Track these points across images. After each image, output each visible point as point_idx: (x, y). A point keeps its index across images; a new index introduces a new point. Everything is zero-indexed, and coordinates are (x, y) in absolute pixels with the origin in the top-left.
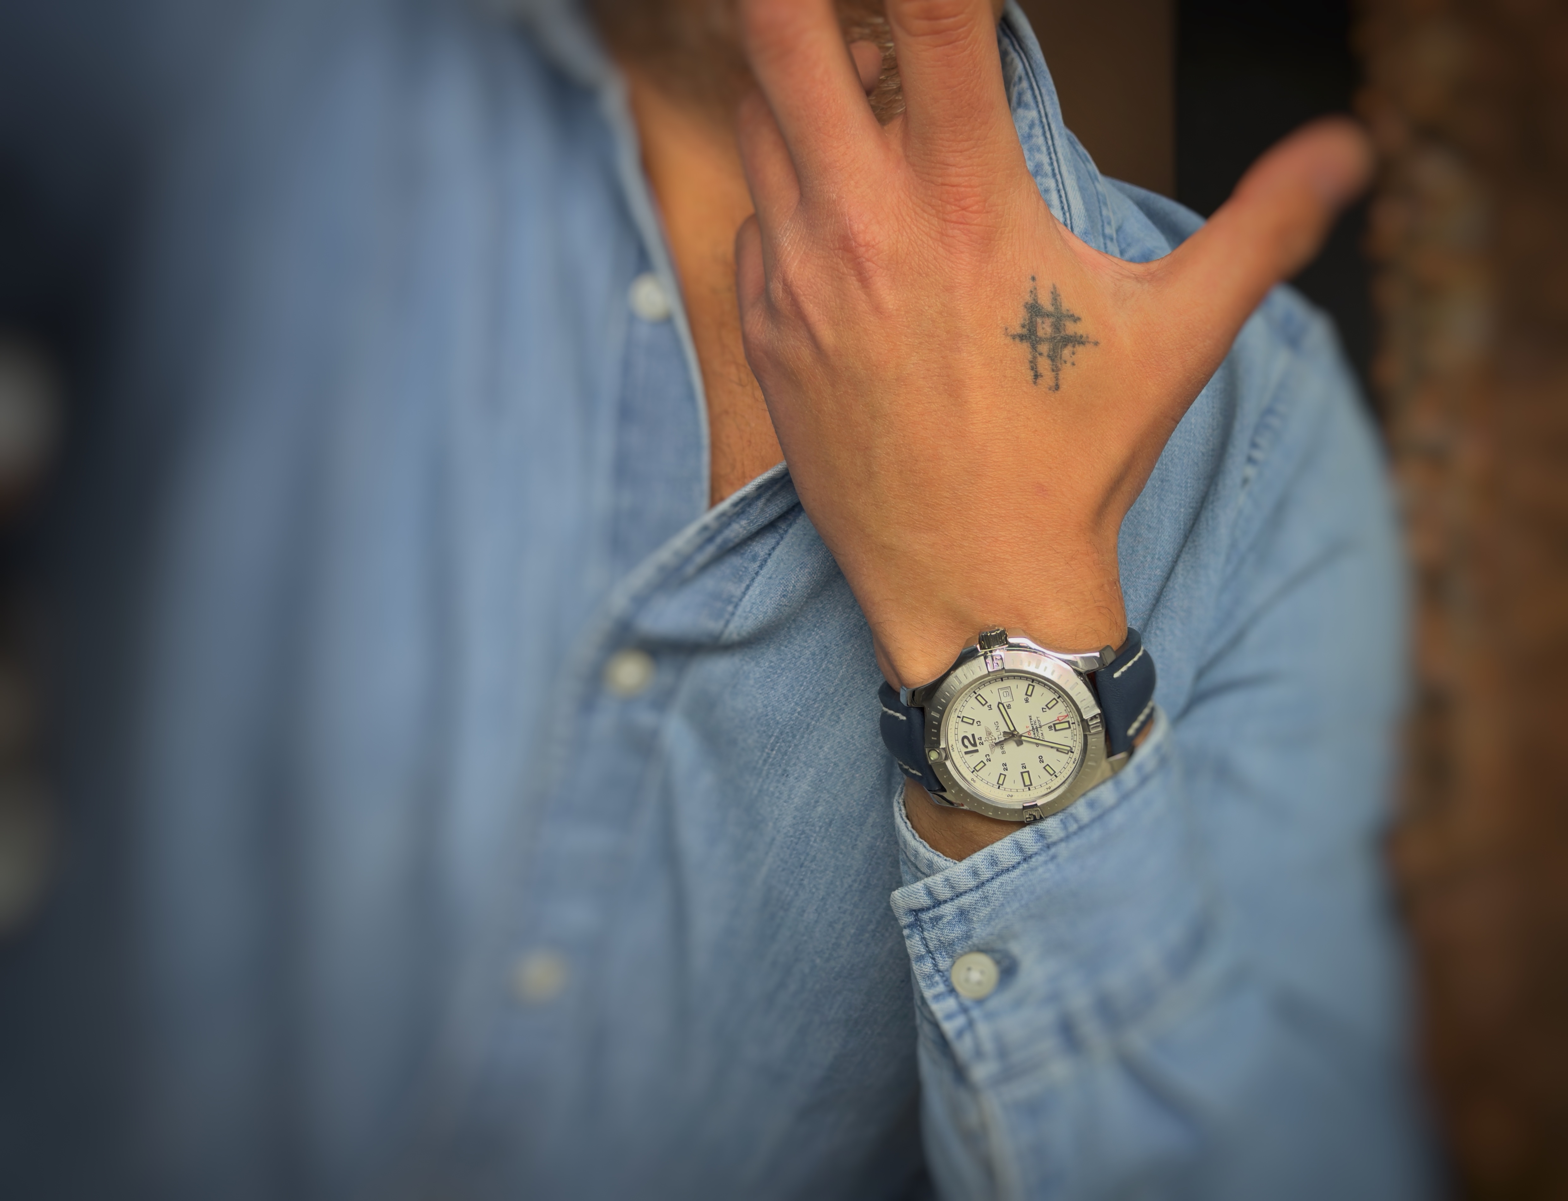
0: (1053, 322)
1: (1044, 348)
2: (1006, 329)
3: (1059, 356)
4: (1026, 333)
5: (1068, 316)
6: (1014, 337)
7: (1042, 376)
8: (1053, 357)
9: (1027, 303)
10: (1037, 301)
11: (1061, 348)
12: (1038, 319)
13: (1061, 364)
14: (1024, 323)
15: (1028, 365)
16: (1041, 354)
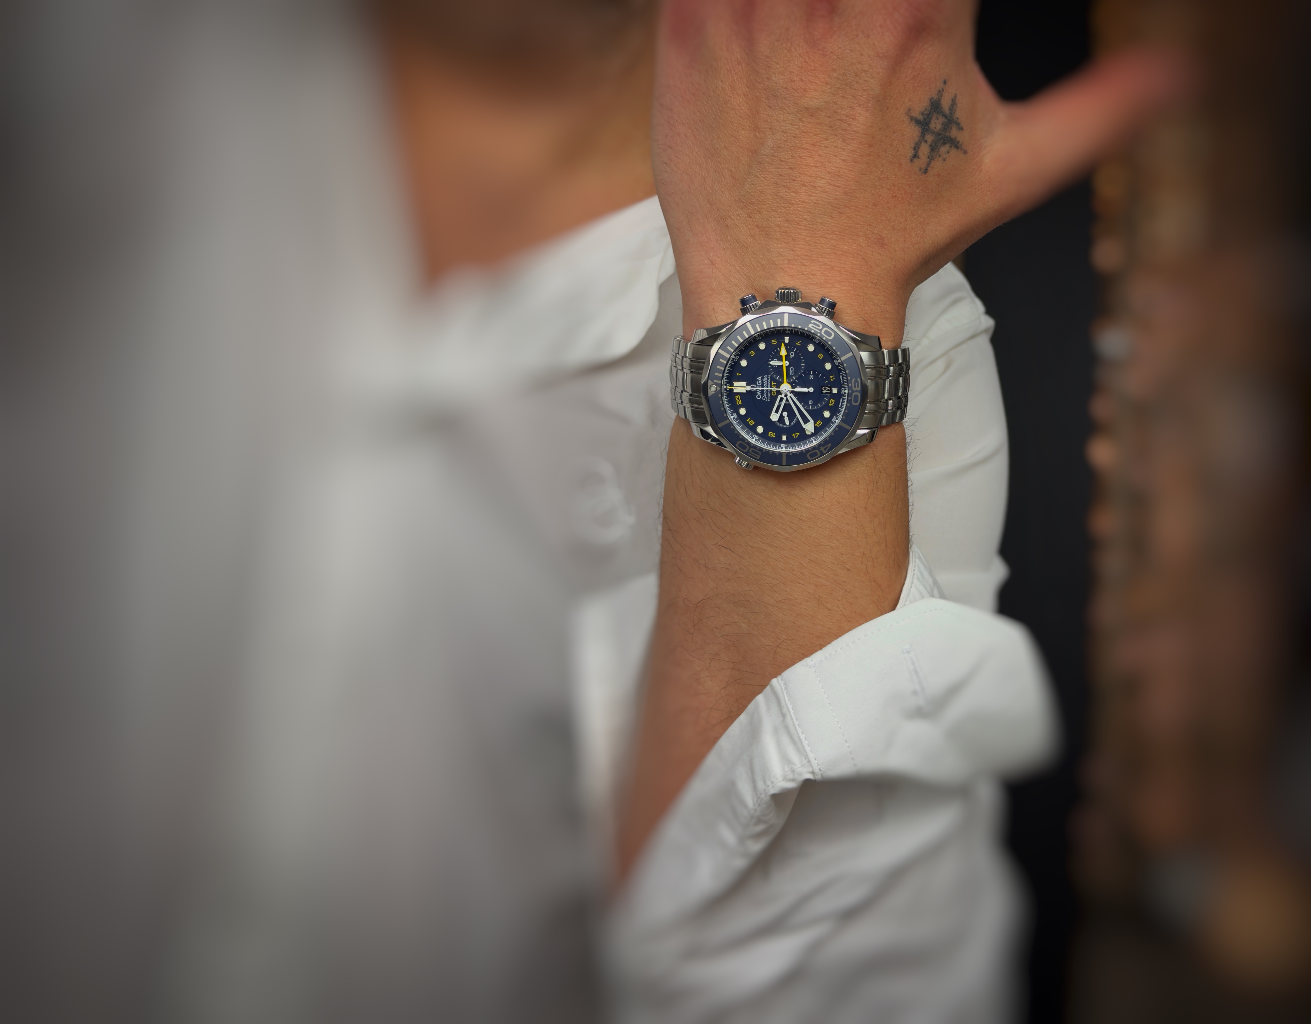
0: (944, 122)
1: (930, 138)
2: (910, 110)
3: (938, 149)
4: (922, 120)
5: (956, 124)
6: (912, 119)
7: (919, 158)
8: (933, 148)
9: (932, 98)
10: (940, 100)
11: (942, 144)
12: (934, 114)
13: (936, 156)
14: (924, 112)
15: (913, 145)
16: (926, 142)
